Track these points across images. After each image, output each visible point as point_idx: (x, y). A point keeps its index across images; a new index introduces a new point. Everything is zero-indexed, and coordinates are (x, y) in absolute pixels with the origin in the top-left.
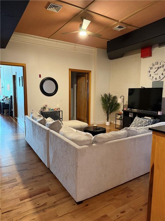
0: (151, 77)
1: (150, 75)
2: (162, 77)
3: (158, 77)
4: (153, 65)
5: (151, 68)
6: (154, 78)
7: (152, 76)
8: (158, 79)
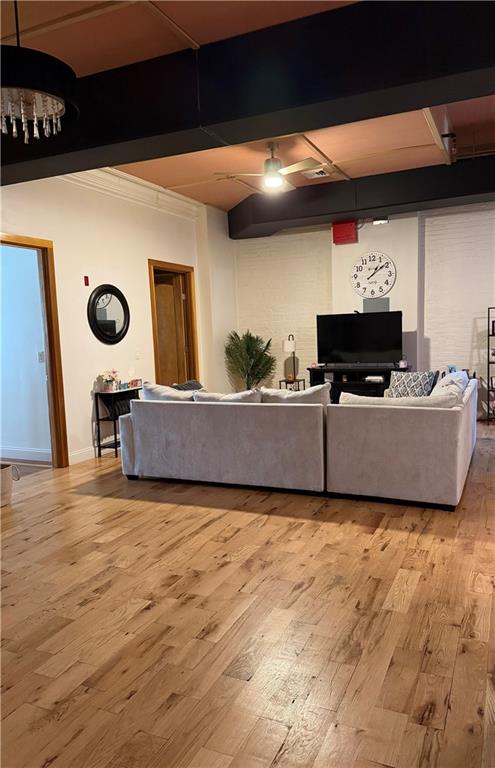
0: (361, 289)
1: (358, 284)
2: (386, 288)
3: (376, 290)
4: (364, 262)
5: (359, 269)
6: (369, 290)
7: (362, 286)
8: (378, 294)
